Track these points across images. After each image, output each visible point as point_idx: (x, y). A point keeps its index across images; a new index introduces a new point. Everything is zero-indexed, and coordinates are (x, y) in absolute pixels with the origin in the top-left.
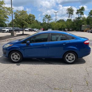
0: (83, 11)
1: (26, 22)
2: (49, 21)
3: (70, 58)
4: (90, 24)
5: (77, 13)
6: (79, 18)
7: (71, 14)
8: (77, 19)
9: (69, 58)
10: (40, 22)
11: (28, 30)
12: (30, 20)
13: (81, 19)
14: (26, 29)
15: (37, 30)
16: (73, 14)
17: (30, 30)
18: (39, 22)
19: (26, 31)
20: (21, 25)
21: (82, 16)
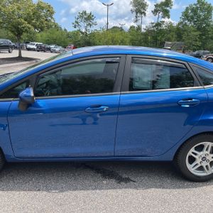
0: (168, 8)
1: (26, 24)
2: (89, 28)
3: (204, 159)
4: (183, 41)
5: (155, 12)
6: (158, 24)
7: (141, 13)
8: (155, 26)
9: (198, 161)
10: (65, 30)
11: (35, 47)
12: (39, 17)
13: (163, 27)
14: (29, 46)
15: (57, 49)
16: (145, 14)
17: (40, 49)
18: (63, 28)
19: (29, 49)
20: (12, 32)
21: (166, 20)
